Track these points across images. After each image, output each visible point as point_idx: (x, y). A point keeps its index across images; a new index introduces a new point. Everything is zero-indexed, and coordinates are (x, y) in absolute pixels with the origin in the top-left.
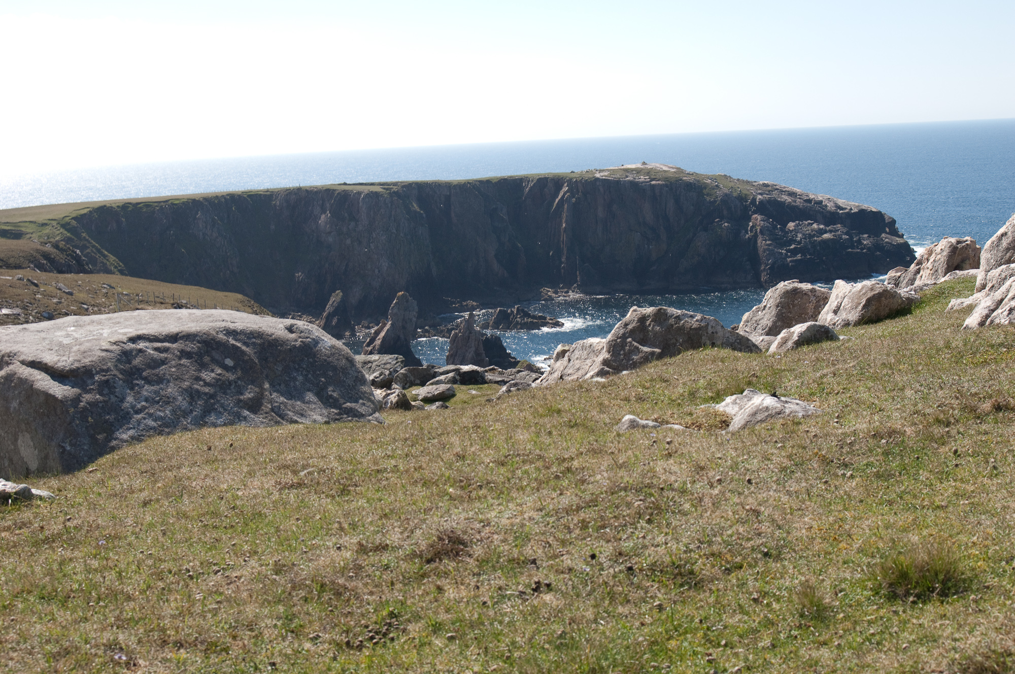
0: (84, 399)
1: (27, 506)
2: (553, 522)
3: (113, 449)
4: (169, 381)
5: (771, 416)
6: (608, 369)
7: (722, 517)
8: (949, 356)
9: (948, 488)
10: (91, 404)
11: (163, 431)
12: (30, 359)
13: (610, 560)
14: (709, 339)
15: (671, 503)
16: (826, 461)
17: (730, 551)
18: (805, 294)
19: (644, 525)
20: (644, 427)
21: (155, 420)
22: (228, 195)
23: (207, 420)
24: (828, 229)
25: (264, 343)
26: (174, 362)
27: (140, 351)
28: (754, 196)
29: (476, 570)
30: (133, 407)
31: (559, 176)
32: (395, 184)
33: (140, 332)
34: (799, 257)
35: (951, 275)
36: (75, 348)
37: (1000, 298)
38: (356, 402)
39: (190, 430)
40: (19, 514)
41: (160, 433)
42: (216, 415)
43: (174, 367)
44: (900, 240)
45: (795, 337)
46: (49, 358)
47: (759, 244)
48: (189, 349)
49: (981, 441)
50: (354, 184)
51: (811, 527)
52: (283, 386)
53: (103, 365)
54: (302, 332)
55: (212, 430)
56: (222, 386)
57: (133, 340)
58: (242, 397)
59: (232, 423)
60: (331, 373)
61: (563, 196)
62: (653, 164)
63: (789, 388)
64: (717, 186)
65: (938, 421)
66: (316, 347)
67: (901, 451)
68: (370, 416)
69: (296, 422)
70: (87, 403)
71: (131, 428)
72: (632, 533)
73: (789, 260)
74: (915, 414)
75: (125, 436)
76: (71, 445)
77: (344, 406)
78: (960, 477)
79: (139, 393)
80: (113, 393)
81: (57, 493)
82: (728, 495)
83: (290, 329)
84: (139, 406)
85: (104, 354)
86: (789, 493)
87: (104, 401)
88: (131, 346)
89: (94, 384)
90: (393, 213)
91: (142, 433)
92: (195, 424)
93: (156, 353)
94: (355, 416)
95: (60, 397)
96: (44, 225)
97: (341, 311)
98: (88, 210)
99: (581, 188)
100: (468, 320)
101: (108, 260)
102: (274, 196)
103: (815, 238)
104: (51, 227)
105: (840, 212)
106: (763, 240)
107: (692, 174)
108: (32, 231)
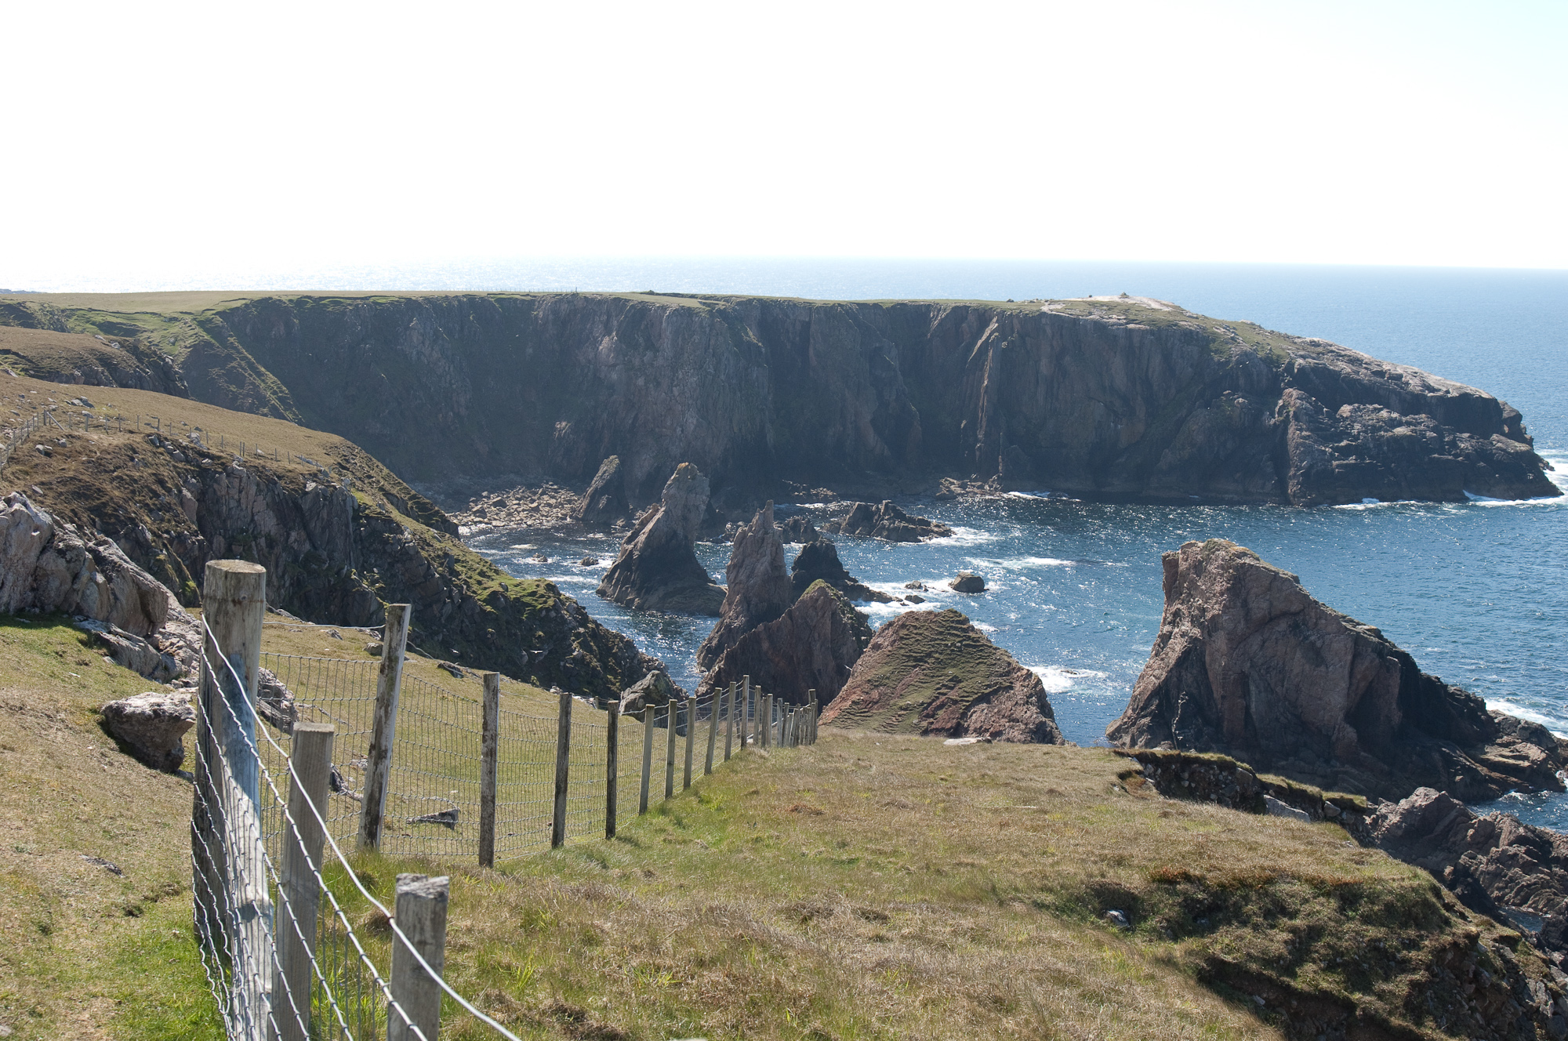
22: (464, 296)
24: (1404, 419)
28: (1292, 359)
31: (986, 305)
32: (727, 299)
34: (1352, 460)
44: (1525, 448)
47: (1290, 436)
50: (664, 295)
61: (989, 337)
62: (1138, 298)
64: (1232, 338)
90: (712, 342)
96: (173, 319)
97: (615, 487)
98: (244, 302)
99: (1017, 326)
100: (764, 513)
101: (263, 381)
102: (537, 303)
103: (1382, 433)
104: (182, 325)
105: (1429, 395)
106: (1297, 430)
107: (1197, 318)
108: (153, 327)
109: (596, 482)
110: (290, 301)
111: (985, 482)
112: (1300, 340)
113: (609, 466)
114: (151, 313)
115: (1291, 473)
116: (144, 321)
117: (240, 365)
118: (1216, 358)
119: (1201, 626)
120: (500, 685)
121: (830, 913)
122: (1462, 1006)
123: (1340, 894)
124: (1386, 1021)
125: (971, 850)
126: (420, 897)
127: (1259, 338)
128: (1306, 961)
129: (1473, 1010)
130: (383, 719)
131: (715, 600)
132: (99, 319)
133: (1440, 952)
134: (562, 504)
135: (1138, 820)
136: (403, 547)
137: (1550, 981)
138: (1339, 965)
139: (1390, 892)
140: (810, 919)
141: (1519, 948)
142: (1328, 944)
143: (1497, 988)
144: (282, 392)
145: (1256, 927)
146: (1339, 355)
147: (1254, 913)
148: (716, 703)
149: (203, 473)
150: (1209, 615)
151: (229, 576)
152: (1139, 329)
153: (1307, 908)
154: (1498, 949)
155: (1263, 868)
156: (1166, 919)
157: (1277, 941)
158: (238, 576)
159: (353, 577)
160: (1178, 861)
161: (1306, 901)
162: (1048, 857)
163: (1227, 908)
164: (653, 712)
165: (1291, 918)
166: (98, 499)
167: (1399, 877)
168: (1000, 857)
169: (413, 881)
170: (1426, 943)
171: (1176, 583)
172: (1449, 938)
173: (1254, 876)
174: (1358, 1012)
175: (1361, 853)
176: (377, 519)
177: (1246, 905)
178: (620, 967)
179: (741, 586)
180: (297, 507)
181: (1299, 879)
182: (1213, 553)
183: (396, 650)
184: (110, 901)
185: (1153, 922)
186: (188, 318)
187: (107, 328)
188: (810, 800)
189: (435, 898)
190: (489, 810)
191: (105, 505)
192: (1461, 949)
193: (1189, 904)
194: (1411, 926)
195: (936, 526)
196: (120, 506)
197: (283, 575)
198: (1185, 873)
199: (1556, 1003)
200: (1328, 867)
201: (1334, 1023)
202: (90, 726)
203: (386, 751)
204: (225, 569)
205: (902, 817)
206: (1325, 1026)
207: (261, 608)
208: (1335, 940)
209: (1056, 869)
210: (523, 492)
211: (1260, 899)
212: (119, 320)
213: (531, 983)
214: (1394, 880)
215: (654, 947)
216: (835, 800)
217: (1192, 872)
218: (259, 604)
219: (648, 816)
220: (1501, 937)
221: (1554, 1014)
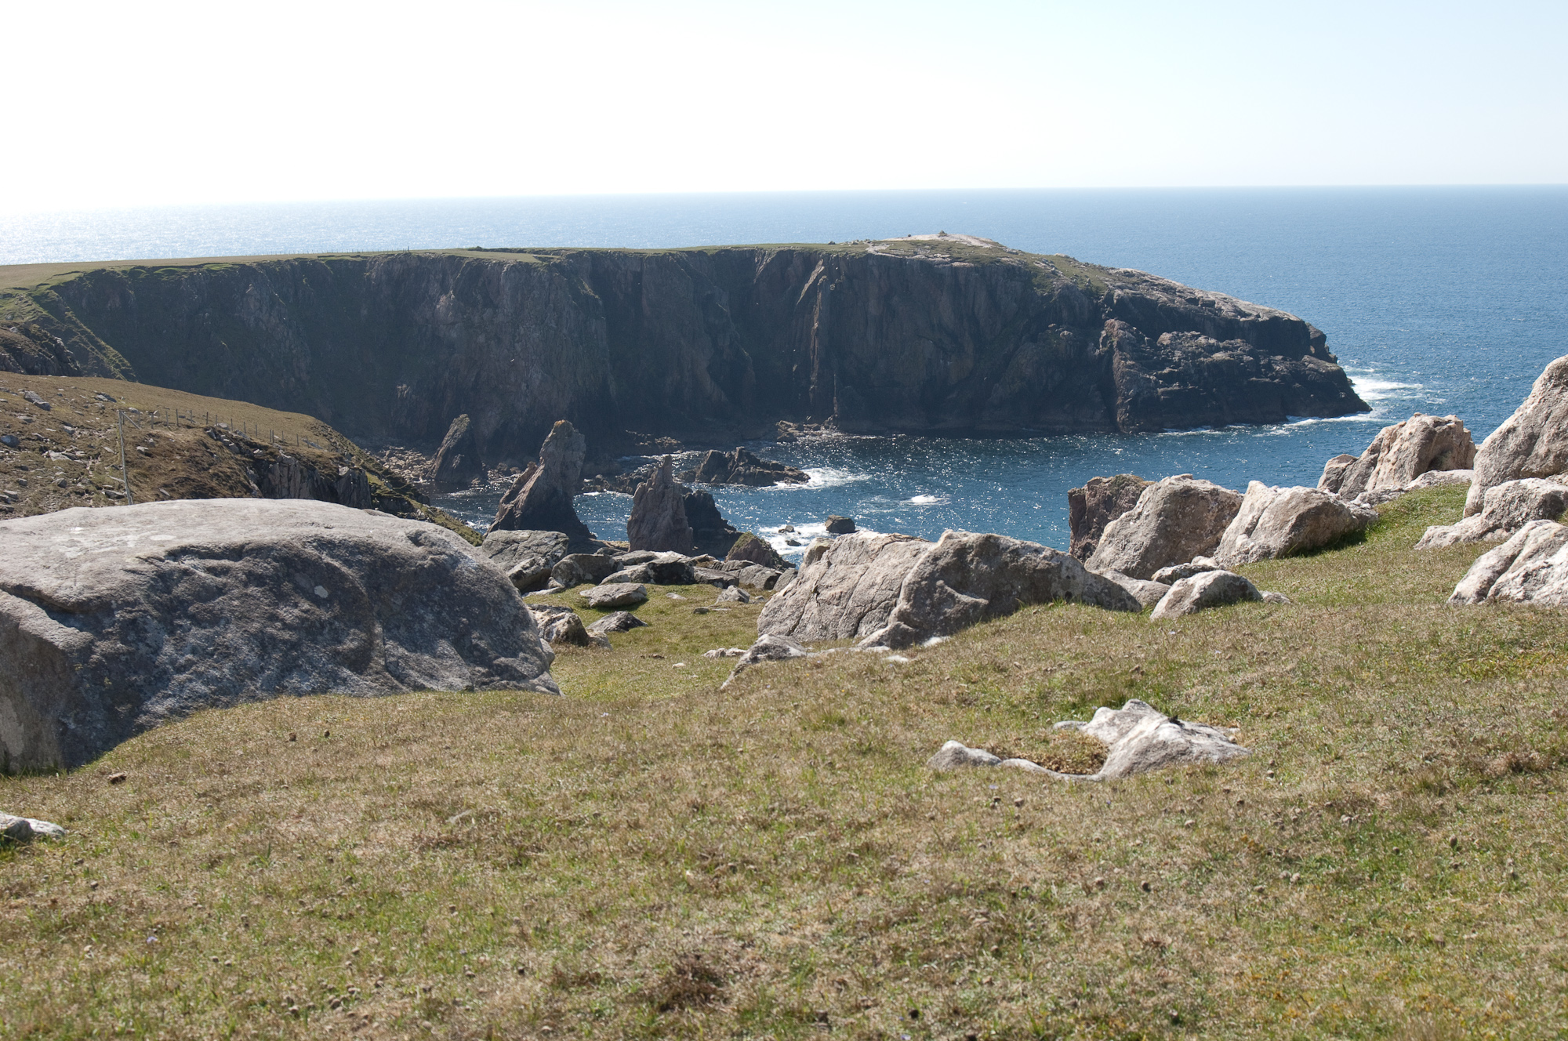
0: (98, 650)
1: (24, 853)
2: (850, 946)
3: (141, 729)
4: (228, 622)
5: (1172, 758)
6: (906, 626)
7: (1107, 952)
8: (1435, 657)
9: (1445, 906)
10: (109, 657)
11: (219, 700)
12: (15, 582)
13: (940, 1021)
14: (1062, 588)
15: (1030, 923)
16: (1260, 853)
17: (1121, 1013)
18: (1203, 498)
19: (990, 958)
20: (976, 762)
21: (206, 683)
22: (295, 260)
23: (286, 684)
24: (1221, 344)
25: (375, 562)
26: (236, 591)
27: (186, 572)
28: (1110, 290)
29: (736, 1027)
30: (173, 662)
31: (811, 249)
32: (557, 252)
33: (185, 542)
34: (1175, 386)
35: (1424, 477)
36: (85, 567)
37: (1510, 554)
38: (515, 655)
39: (261, 700)
40: (12, 866)
41: (214, 705)
42: (301, 676)
43: (238, 598)
44: (1331, 367)
45: (1195, 594)
46: (44, 582)
47: (1115, 366)
48: (260, 571)
49: (1492, 825)
50: (492, 250)
51: (1242, 973)
52: (402, 630)
53: (128, 594)
54: (433, 544)
55: (293, 701)
56: (309, 629)
57: (175, 554)
58: (340, 648)
59: (324, 690)
60: (476, 610)
61: (817, 280)
62: (957, 236)
63: (1193, 698)
64: (1053, 272)
65: (1426, 786)
66: (454, 568)
67: (1372, 837)
68: (534, 678)
69: (420, 688)
70: (103, 655)
71: (170, 696)
72: (971, 972)
73: (1160, 390)
74: (1390, 769)
75: (160, 709)
76: (77, 721)
77: (496, 662)
78: (1461, 888)
79: (182, 639)
80: (142, 640)
81: (67, 823)
82: (1115, 910)
83: (416, 539)
84: (182, 661)
85: (129, 577)
86: (1205, 910)
87: (129, 653)
88: (173, 564)
89: (113, 625)
90: (552, 296)
91: (186, 703)
92: (267, 690)
93: (210, 576)
94: (512, 678)
95: (61, 645)
96: (7, 296)
97: (467, 445)
98: (77, 275)
99: (844, 268)
100: (663, 468)
101: (105, 354)
102: (368, 264)
103: (1202, 359)
104: (17, 301)
105: (1241, 320)
106: (1122, 359)
107: (1017, 254)
109: (447, 442)
110: (124, 272)
111: (821, 423)
112: (1114, 271)
113: (459, 425)
115: (1119, 401)
117: (81, 339)
118: (1039, 292)
127: (1077, 271)
134: (412, 465)
144: (124, 365)
146: (1153, 285)
149: (257, 463)
152: (964, 267)
171: (1083, 518)
176: (390, 498)
180: (333, 492)
182: (1123, 488)
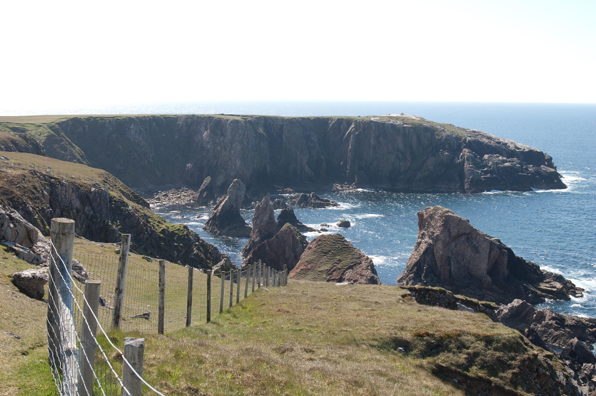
22: (151, 116)
24: (508, 160)
28: (466, 137)
31: (350, 118)
32: (252, 116)
34: (489, 175)
44: (552, 170)
47: (465, 167)
50: (228, 115)
61: (351, 130)
62: (408, 115)
90: (246, 133)
96: (39, 126)
97: (210, 188)
98: (67, 119)
99: (362, 126)
100: (266, 198)
101: (74, 149)
102: (179, 119)
103: (500, 165)
104: (43, 128)
105: (517, 151)
106: (468, 164)
107: (430, 122)
108: (32, 129)
109: (202, 187)
110: (85, 118)
111: (350, 185)
112: (469, 130)
113: (207, 180)
114: (31, 124)
115: (466, 181)
116: (28, 127)
117: (65, 143)
118: (437, 137)
119: (432, 239)
120: (166, 264)
121: (292, 350)
122: (532, 381)
123: (486, 340)
124: (503, 388)
125: (346, 325)
126: (133, 346)
127: (453, 130)
128: (473, 365)
129: (536, 383)
130: (121, 278)
131: (248, 231)
132: (11, 126)
133: (523, 361)
134: (189, 195)
135: (409, 313)
136: (129, 212)
137: (565, 372)
138: (485, 367)
139: (504, 339)
140: (285, 352)
141: (553, 359)
142: (481, 359)
143: (545, 374)
144: (81, 153)
145: (454, 353)
146: (483, 136)
147: (453, 348)
148: (249, 270)
149: (51, 185)
150: (435, 235)
151: (60, 224)
152: (408, 127)
153: (473, 345)
154: (545, 360)
155: (456, 330)
156: (420, 350)
157: (462, 358)
158: (64, 224)
159: (110, 224)
160: (424, 328)
161: (473, 343)
162: (375, 327)
163: (443, 346)
164: (224, 274)
165: (467, 349)
166: (11, 195)
167: (508, 333)
168: (357, 328)
169: (131, 340)
170: (518, 358)
171: (423, 222)
172: (527, 356)
173: (453, 333)
174: (493, 385)
175: (493, 324)
176: (118, 202)
177: (450, 344)
178: (212, 372)
179: (258, 226)
180: (88, 197)
181: (470, 334)
182: (437, 211)
183: (125, 252)
184: (16, 349)
185: (415, 351)
186: (45, 125)
187: (14, 129)
188: (285, 307)
189: (139, 347)
190: (162, 313)
191: (14, 197)
192: (531, 360)
193: (429, 344)
194: (512, 352)
195: (332, 202)
196: (20, 198)
197: (83, 223)
198: (427, 333)
199: (567, 380)
200: (481, 330)
201: (484, 389)
202: (8, 282)
203: (122, 290)
204: (59, 221)
205: (319, 313)
206: (480, 390)
207: (73, 236)
208: (484, 357)
209: (378, 332)
210: (174, 191)
211: (455, 342)
212: (19, 127)
213: (178, 378)
214: (506, 334)
215: (225, 364)
216: (294, 307)
217: (429, 332)
218: (72, 235)
219: (223, 314)
220: (546, 355)
221: (566, 384)
